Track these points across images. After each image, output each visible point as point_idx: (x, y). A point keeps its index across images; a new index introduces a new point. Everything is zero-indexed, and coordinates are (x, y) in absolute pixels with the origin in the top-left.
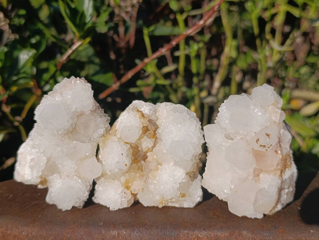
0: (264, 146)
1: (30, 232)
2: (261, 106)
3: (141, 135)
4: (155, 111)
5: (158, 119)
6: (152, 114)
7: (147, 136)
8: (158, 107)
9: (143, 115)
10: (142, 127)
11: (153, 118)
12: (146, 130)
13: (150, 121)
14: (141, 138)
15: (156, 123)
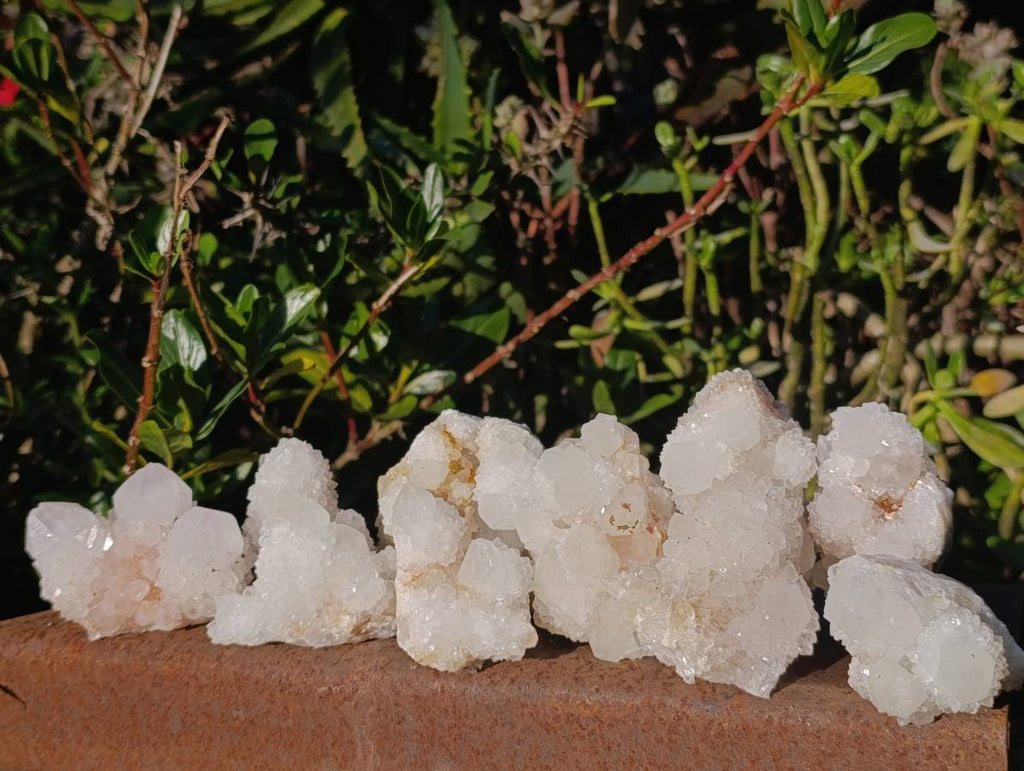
0: (626, 527)
1: (285, 675)
2: (603, 457)
3: (449, 475)
4: (475, 434)
5: (478, 449)
6: (467, 440)
7: (459, 478)
8: (481, 426)
9: (453, 441)
10: (449, 461)
11: (469, 446)
12: (456, 467)
13: (465, 451)
14: (448, 481)
15: (476, 455)
